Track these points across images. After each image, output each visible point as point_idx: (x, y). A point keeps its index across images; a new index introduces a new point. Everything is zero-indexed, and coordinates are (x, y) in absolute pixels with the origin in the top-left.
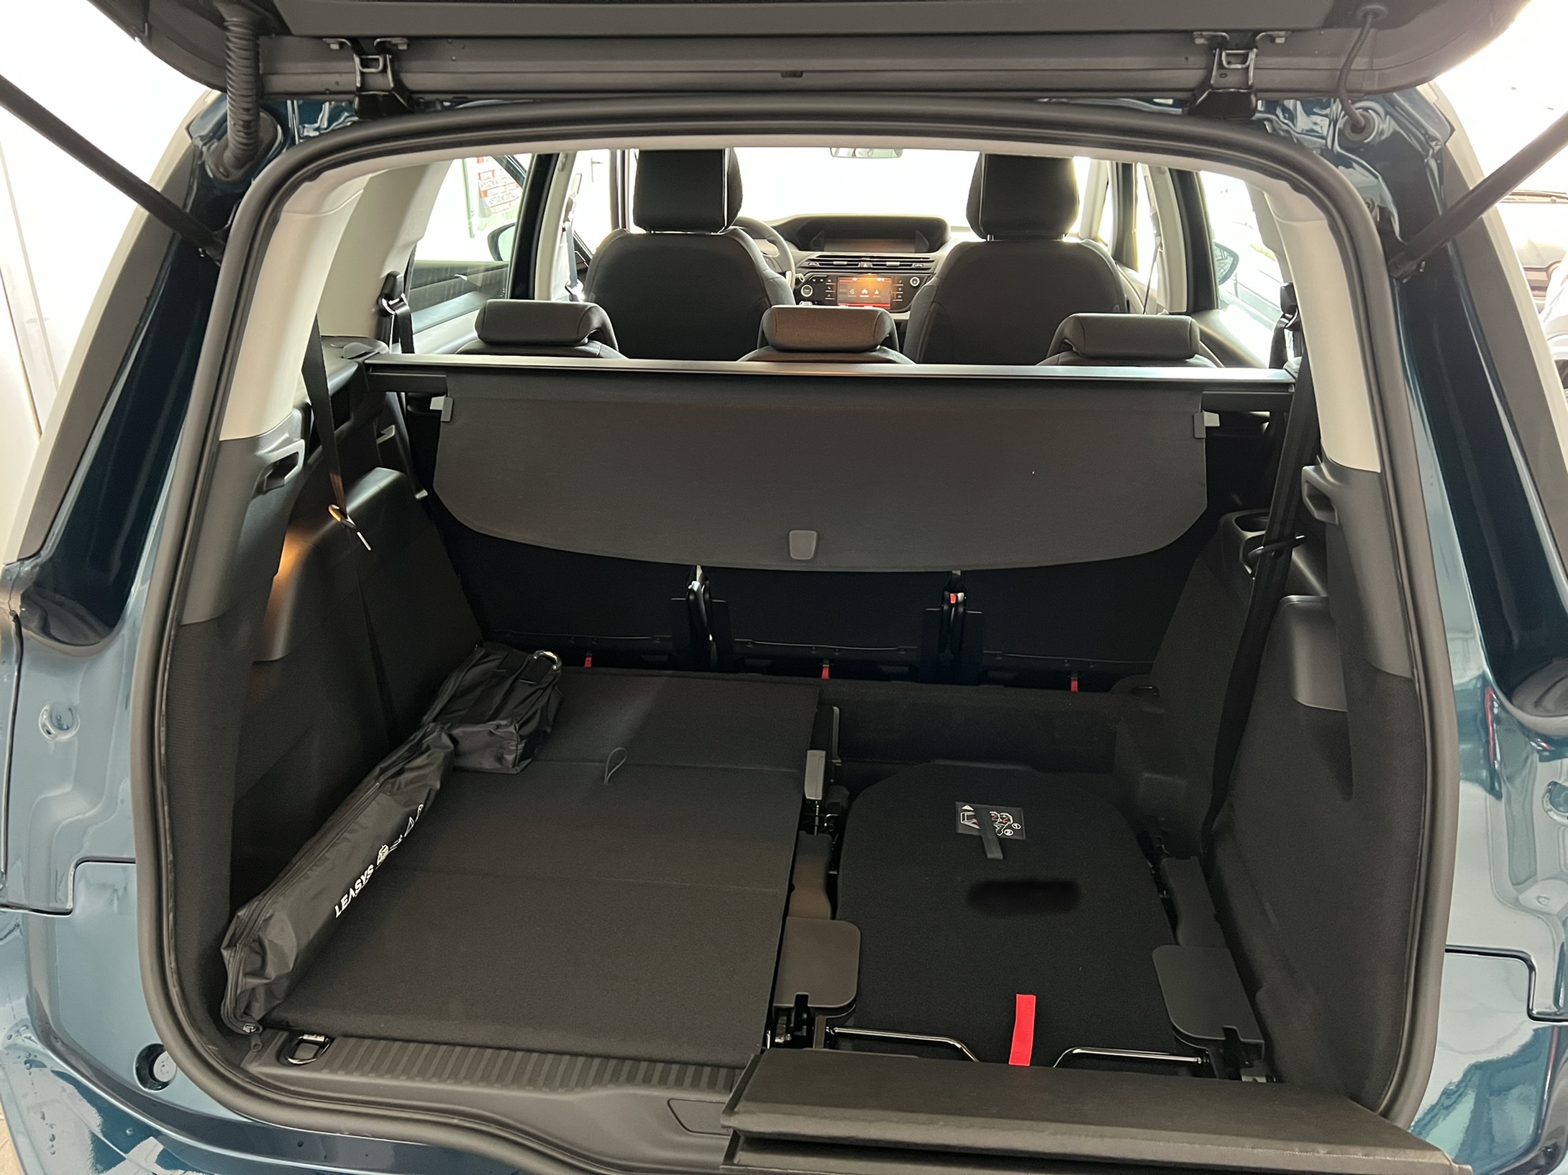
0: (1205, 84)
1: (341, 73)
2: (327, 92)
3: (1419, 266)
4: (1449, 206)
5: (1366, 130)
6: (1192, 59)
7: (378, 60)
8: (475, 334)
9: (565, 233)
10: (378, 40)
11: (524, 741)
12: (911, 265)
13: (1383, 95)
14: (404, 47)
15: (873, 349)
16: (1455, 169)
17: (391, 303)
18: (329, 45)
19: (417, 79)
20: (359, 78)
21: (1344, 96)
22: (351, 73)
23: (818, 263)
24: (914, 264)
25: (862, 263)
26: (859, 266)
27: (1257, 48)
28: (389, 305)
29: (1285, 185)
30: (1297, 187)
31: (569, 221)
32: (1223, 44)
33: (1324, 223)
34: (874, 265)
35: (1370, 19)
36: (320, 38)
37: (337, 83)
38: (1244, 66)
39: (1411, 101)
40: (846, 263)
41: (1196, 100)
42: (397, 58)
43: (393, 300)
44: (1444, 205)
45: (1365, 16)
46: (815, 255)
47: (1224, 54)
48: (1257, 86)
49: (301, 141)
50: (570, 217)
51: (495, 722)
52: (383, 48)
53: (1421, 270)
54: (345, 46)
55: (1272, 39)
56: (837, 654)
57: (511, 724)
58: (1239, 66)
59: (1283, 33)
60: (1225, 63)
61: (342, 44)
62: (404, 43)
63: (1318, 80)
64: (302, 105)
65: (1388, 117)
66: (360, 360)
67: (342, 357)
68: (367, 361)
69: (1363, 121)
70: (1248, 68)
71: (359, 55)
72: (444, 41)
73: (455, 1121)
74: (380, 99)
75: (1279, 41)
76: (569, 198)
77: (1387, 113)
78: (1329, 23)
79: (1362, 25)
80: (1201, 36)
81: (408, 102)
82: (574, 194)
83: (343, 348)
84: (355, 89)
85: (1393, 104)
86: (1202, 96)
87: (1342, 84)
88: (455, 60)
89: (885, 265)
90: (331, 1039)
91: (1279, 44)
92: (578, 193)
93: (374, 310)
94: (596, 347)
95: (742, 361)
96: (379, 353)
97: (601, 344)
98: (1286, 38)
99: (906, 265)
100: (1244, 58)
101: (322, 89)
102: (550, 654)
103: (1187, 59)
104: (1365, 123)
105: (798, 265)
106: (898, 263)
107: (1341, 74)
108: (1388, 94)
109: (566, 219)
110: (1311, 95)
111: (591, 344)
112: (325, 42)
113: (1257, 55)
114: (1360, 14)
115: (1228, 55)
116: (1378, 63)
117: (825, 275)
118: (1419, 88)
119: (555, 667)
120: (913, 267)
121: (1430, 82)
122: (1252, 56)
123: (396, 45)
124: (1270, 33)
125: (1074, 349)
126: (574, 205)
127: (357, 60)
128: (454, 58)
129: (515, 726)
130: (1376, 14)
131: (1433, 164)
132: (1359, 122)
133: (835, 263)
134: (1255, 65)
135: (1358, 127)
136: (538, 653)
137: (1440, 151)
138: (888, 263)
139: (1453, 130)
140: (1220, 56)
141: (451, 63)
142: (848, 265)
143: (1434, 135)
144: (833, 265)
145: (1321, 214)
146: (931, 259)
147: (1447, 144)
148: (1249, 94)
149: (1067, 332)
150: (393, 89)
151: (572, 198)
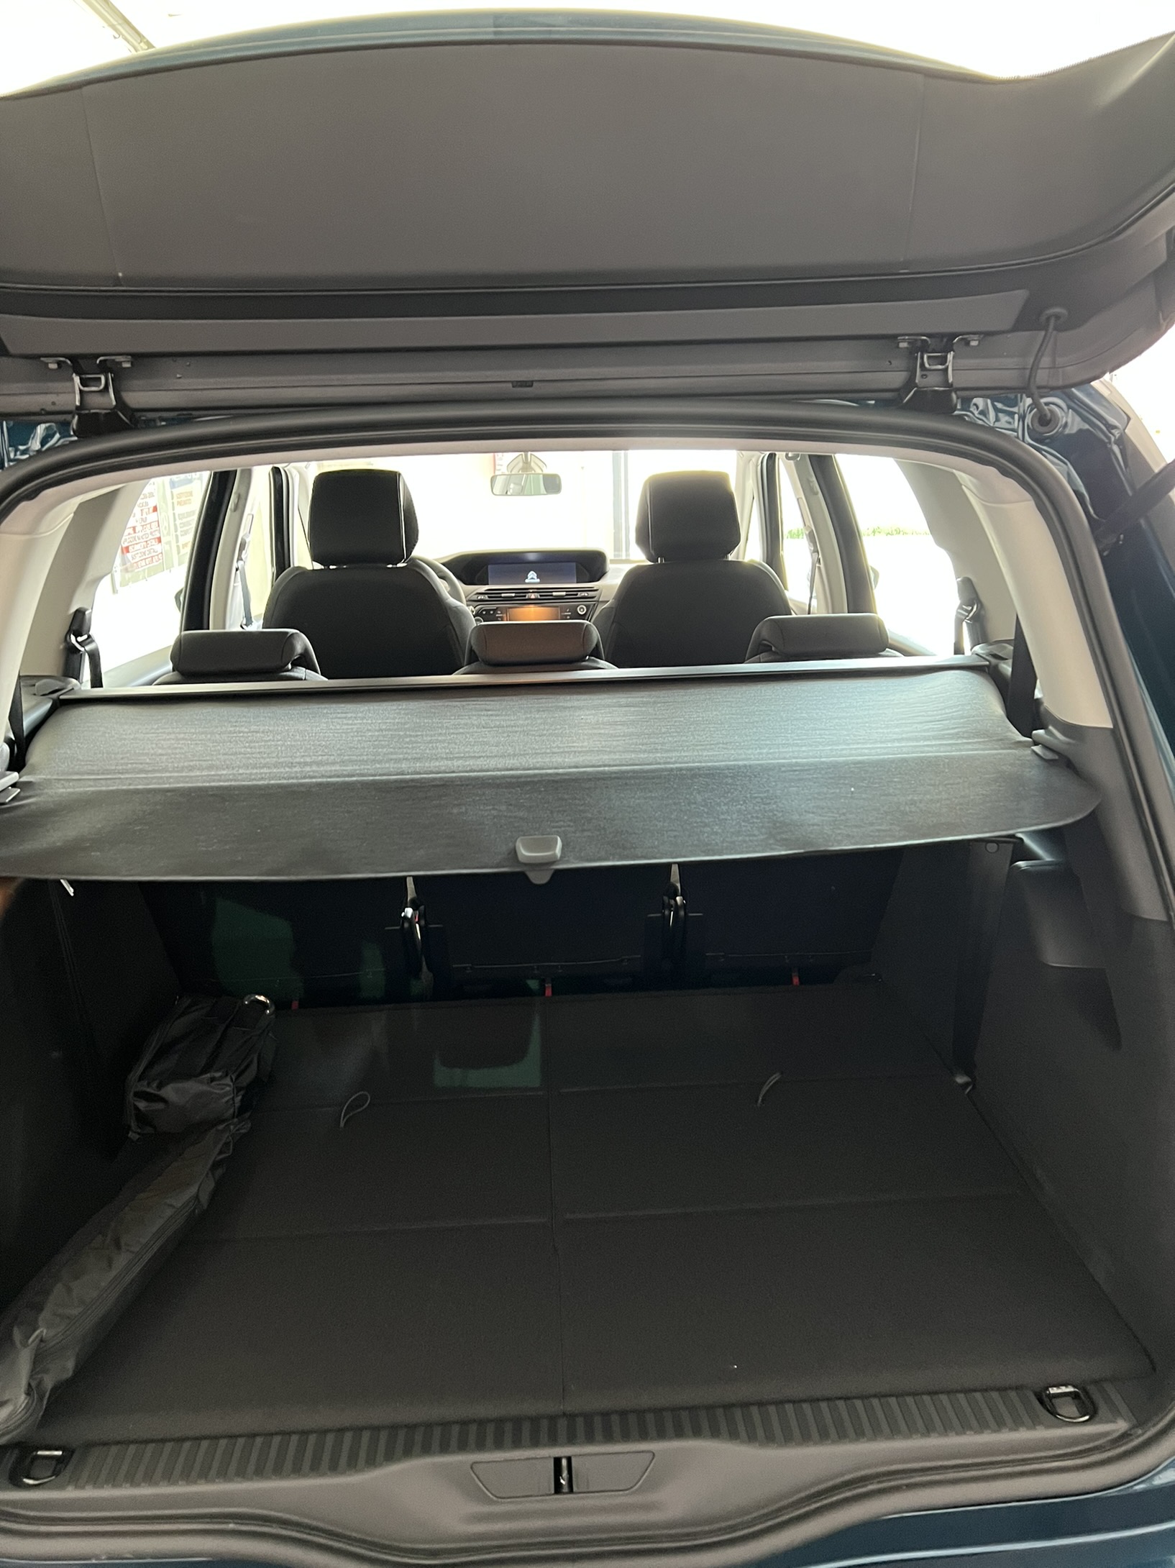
0: (910, 383)
1: (58, 393)
2: (43, 412)
3: (1118, 539)
4: (1138, 487)
5: (1052, 422)
6: (895, 363)
7: (100, 378)
8: (170, 666)
9: (238, 572)
10: (102, 358)
11: (242, 1092)
12: (577, 595)
13: (1063, 390)
14: (127, 365)
15: (583, 659)
16: (1137, 453)
17: (80, 639)
18: (47, 364)
19: (138, 397)
20: (78, 397)
21: (1036, 392)
22: (71, 393)
23: (486, 596)
24: (579, 593)
25: (530, 594)
26: (527, 597)
27: (954, 351)
28: (77, 641)
29: (992, 471)
30: (1005, 472)
31: (242, 560)
32: (924, 348)
33: (1031, 504)
34: (541, 596)
35: (1052, 321)
36: (36, 357)
37: (54, 403)
38: (943, 367)
39: (1089, 395)
40: (513, 595)
41: (903, 400)
42: (119, 377)
43: (81, 636)
44: (1132, 486)
45: (1048, 319)
46: (483, 588)
47: (925, 356)
48: (955, 385)
49: (11, 464)
50: (243, 556)
51: (208, 1075)
52: (104, 368)
53: (1121, 542)
54: (63, 365)
55: (967, 343)
56: (560, 971)
57: (227, 1075)
58: (940, 367)
59: (976, 337)
60: (927, 365)
61: (59, 363)
62: (128, 361)
63: (1009, 378)
64: (11, 428)
65: (1070, 410)
66: (55, 696)
67: (35, 694)
68: (61, 697)
69: (1049, 415)
70: (946, 369)
71: (78, 374)
72: (169, 361)
73: (231, 1526)
74: (102, 418)
75: (974, 343)
76: (242, 539)
77: (1069, 407)
78: (1016, 328)
79: (1046, 328)
80: (904, 340)
81: (131, 421)
82: (246, 534)
83: (34, 685)
84: (74, 408)
85: (1072, 397)
86: (907, 395)
87: (1032, 380)
88: (180, 378)
89: (552, 595)
90: (69, 1452)
91: (973, 346)
92: (250, 532)
93: (61, 647)
94: (301, 672)
95: (458, 674)
96: (73, 689)
97: (304, 669)
98: (979, 342)
99: (572, 594)
100: (943, 360)
101: (37, 409)
102: (262, 998)
103: (890, 362)
104: (1051, 415)
105: (468, 598)
106: (564, 593)
107: (1031, 373)
108: (1067, 390)
109: (240, 559)
110: (1002, 391)
111: (295, 670)
112: (42, 361)
113: (954, 357)
114: (1043, 318)
115: (929, 357)
116: (1059, 361)
117: (494, 607)
118: (1092, 383)
119: (268, 1011)
120: (578, 596)
121: (1101, 379)
122: (950, 356)
123: (120, 363)
124: (965, 336)
125: (773, 649)
126: (247, 545)
127: (77, 379)
128: (178, 376)
129: (231, 1077)
130: (1057, 317)
131: (1116, 449)
132: (1045, 415)
133: (503, 595)
134: (953, 367)
135: (1045, 420)
136: (249, 998)
137: (1121, 437)
138: (554, 594)
139: (1129, 419)
140: (922, 358)
141: (175, 380)
142: (515, 596)
143: (1113, 424)
144: (501, 597)
145: (1027, 495)
146: (595, 588)
147: (1126, 431)
148: (950, 392)
149: (765, 634)
150: (116, 406)
151: (245, 538)
